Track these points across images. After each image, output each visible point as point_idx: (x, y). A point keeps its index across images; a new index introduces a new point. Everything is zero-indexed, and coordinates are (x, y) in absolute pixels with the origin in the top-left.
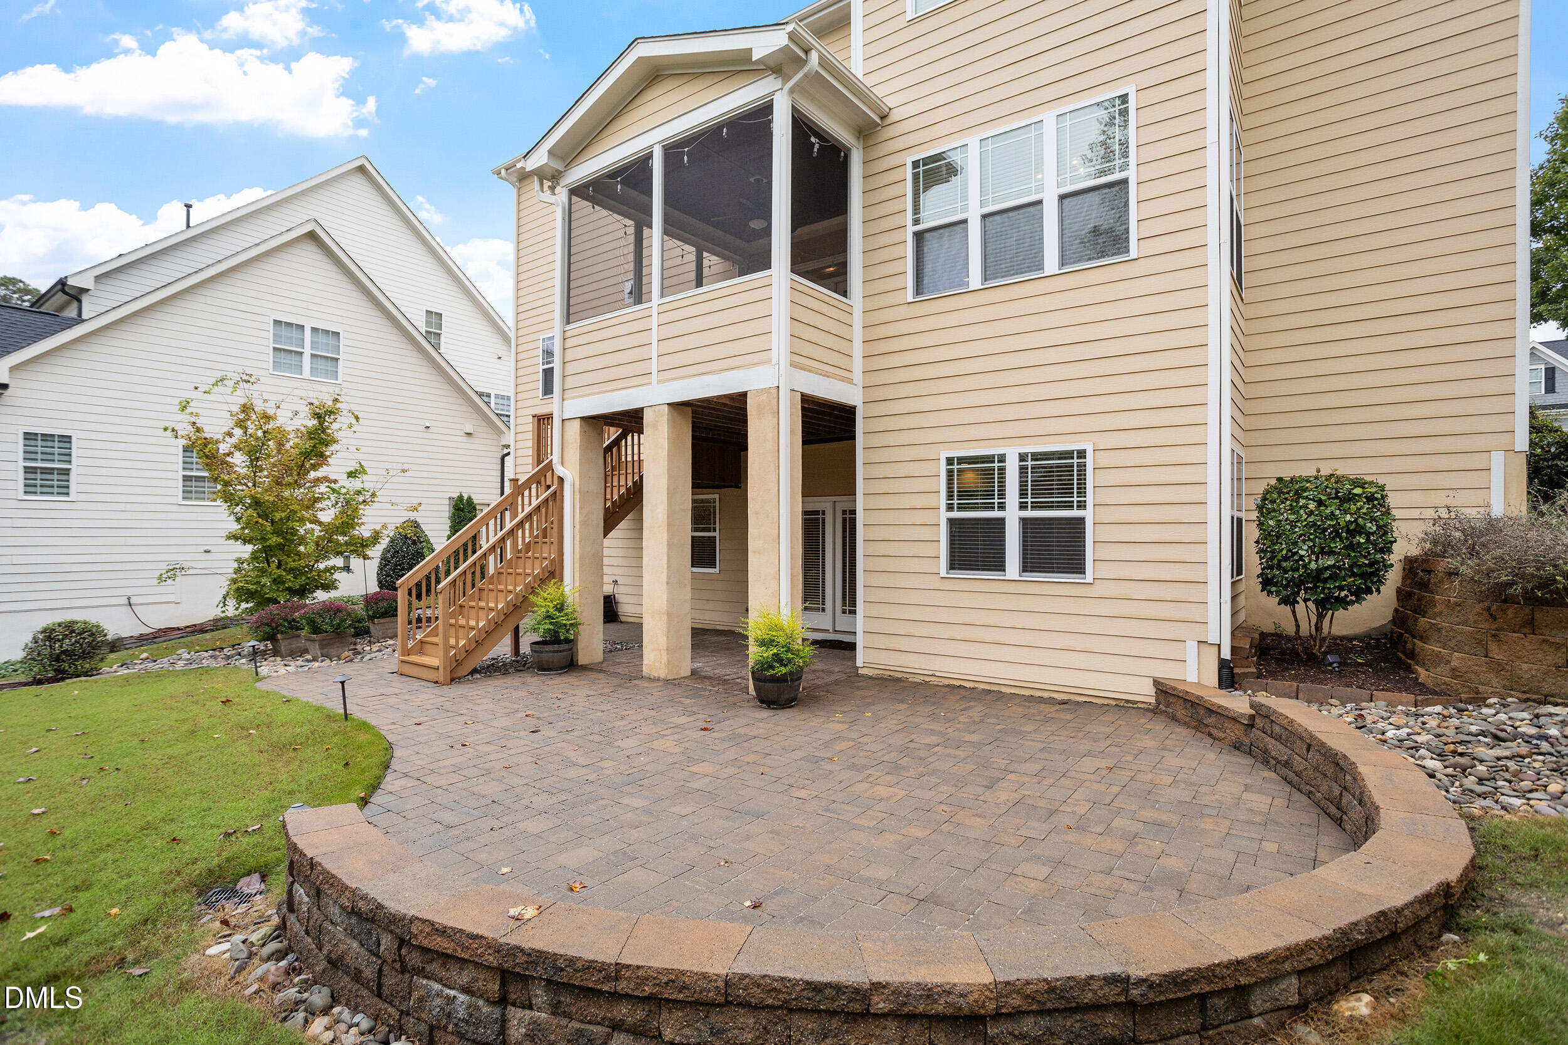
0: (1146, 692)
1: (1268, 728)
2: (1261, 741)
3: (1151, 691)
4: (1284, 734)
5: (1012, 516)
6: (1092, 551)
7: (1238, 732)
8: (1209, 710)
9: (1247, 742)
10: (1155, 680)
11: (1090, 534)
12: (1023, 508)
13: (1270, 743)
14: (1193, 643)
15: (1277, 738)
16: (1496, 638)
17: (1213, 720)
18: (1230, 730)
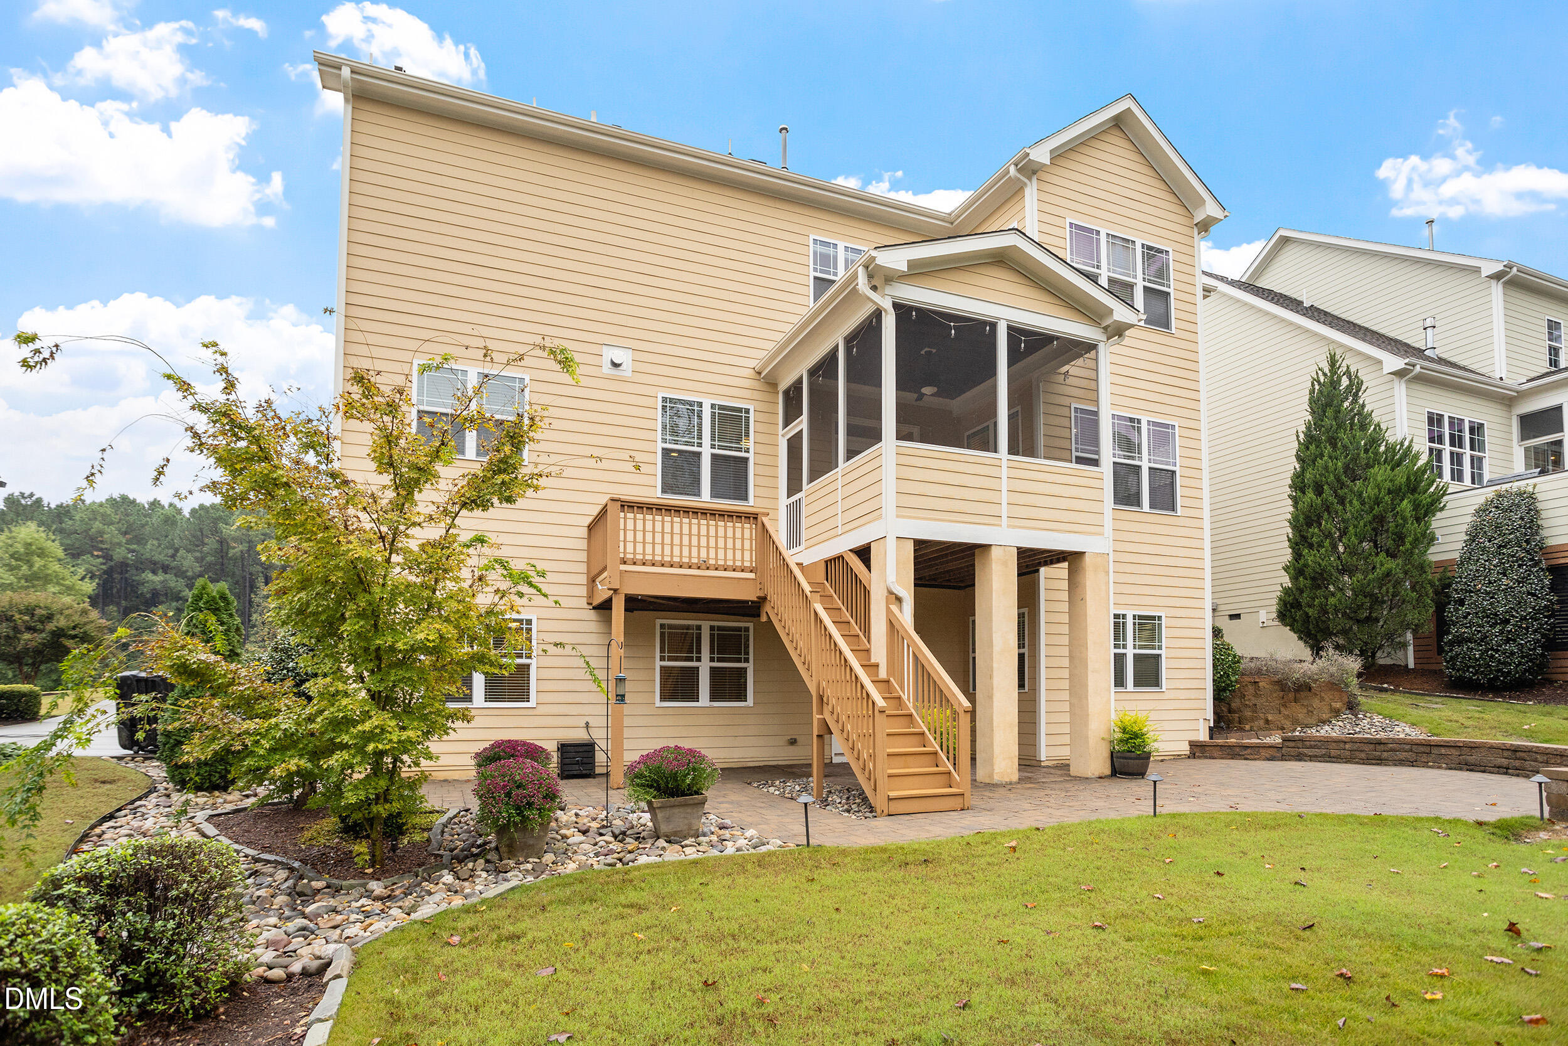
0: (1185, 748)
1: (1300, 744)
2: (1294, 752)
3: (1188, 748)
4: (1319, 744)
5: (1130, 652)
6: (1164, 674)
7: (1271, 752)
8: (1246, 747)
9: (1279, 755)
10: (1190, 742)
11: (1164, 664)
12: (1135, 648)
13: (1306, 751)
14: (1201, 721)
15: (1311, 747)
16: (1285, 706)
17: (1249, 751)
18: (1263, 753)
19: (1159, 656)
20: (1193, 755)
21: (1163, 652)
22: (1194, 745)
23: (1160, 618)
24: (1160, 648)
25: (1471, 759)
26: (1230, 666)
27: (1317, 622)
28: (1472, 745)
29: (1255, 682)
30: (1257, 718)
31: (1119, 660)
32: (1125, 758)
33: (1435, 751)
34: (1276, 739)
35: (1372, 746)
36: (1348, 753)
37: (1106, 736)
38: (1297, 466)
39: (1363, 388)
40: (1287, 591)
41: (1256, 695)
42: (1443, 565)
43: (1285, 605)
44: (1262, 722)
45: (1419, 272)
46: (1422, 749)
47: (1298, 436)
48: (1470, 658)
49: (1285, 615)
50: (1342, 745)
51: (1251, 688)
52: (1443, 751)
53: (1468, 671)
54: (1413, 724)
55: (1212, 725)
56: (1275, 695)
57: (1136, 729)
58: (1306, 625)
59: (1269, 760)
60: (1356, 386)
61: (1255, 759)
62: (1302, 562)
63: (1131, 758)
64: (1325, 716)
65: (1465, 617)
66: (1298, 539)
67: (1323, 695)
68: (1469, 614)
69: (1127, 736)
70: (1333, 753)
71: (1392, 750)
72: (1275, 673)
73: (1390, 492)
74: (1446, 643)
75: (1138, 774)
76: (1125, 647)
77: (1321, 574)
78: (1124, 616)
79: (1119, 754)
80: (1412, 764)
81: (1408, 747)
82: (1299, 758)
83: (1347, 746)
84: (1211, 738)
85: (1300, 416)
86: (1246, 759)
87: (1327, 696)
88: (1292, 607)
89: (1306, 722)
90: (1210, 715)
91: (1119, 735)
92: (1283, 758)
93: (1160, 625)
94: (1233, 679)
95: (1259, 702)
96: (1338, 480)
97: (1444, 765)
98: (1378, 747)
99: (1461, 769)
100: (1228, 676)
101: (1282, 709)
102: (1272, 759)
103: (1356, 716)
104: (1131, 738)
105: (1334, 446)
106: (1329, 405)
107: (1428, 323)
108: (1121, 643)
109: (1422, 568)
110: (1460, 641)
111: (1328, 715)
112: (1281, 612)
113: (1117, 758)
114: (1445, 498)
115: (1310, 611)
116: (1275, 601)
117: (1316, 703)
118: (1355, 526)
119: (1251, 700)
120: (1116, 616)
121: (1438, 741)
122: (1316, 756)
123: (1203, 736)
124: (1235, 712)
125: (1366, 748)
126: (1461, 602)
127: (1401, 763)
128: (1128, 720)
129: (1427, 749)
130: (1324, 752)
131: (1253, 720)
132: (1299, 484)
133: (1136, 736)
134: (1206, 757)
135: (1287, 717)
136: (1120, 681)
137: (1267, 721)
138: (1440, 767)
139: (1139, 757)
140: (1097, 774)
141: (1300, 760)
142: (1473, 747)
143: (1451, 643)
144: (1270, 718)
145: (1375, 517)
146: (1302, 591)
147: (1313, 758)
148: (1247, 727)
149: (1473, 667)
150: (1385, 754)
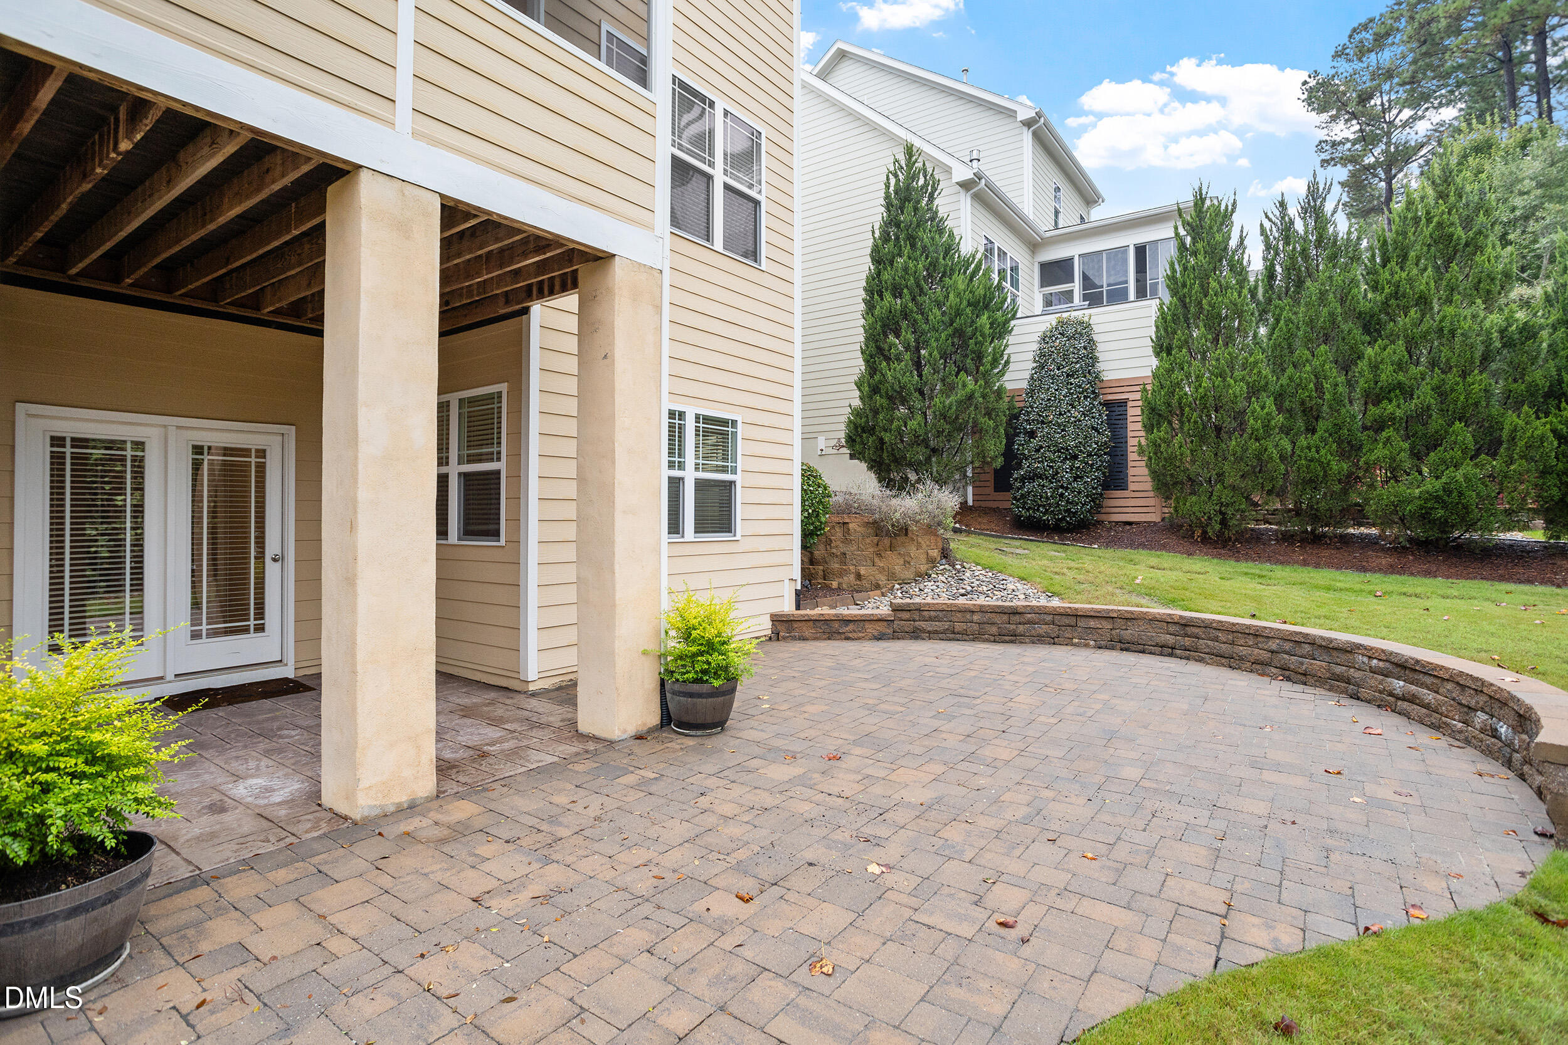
0: (766, 626)
1: (916, 616)
2: (908, 626)
3: (769, 624)
4: (941, 614)
5: (690, 476)
6: (740, 512)
7: (881, 627)
8: (846, 621)
9: (890, 631)
10: (772, 616)
11: (740, 496)
12: (697, 469)
13: (923, 624)
14: (787, 581)
15: (931, 619)
16: (879, 555)
17: (851, 627)
18: (871, 629)
19: (732, 483)
20: (776, 636)
21: (738, 478)
22: (778, 620)
23: (734, 423)
24: (734, 471)
25: (1127, 634)
26: (820, 502)
27: (893, 450)
28: (1129, 616)
29: (844, 523)
30: (845, 572)
31: (675, 485)
32: (691, 695)
33: (1082, 623)
34: (878, 606)
35: (1005, 617)
36: (976, 627)
37: (652, 647)
38: (872, 267)
39: (940, 188)
40: (857, 413)
41: (846, 541)
42: (1014, 395)
43: (856, 427)
44: (852, 577)
45: (962, 108)
46: (1067, 621)
47: (873, 232)
48: (1041, 497)
49: (854, 441)
50: (968, 616)
51: (839, 532)
52: (1092, 623)
53: (1038, 510)
54: (1023, 579)
55: (799, 588)
56: (868, 541)
57: (710, 633)
58: (879, 453)
59: (878, 639)
60: (932, 189)
61: (859, 639)
62: (877, 377)
63: (700, 695)
64: (923, 568)
65: (1037, 451)
66: (873, 350)
67: (920, 540)
68: (1041, 447)
69: (694, 649)
70: (959, 627)
71: (1029, 622)
72: (872, 512)
73: (969, 304)
74: (1016, 480)
75: (714, 725)
76: (681, 466)
77: (899, 393)
78: (682, 415)
79: (677, 687)
80: (1053, 640)
81: (1049, 618)
82: (916, 634)
83: (976, 618)
84: (798, 607)
85: (876, 214)
86: (847, 639)
87: (924, 541)
88: (864, 431)
89: (903, 576)
90: (797, 574)
91: (674, 645)
92: (895, 636)
93: (735, 434)
94: (823, 519)
95: (850, 549)
96: (918, 285)
97: (1092, 643)
98: (1017, 618)
99: (1113, 648)
100: (817, 515)
101: (876, 560)
102: (880, 637)
103: (953, 566)
104: (701, 653)
105: (913, 246)
106: (907, 199)
107: (975, 156)
108: (677, 459)
109: (999, 393)
110: (1033, 476)
111: (926, 566)
112: (850, 437)
113: (674, 693)
114: (1013, 323)
115: (887, 437)
116: (843, 427)
117: (913, 550)
118: (937, 340)
119: (839, 547)
120: (672, 414)
121: (1088, 610)
122: (936, 632)
123: (787, 606)
124: (818, 564)
125: (998, 619)
126: (1032, 434)
127: (1040, 639)
128: (694, 614)
129: (1072, 621)
130: (947, 625)
131: (842, 573)
132: (874, 289)
133: (710, 647)
134: (794, 638)
135: (882, 570)
136: (675, 526)
137: (859, 576)
138: (1087, 646)
139: (716, 693)
140: (632, 730)
141: (916, 638)
142: (1129, 619)
143: (1023, 479)
144: (862, 572)
145: (956, 330)
146: (876, 412)
147: (932, 635)
148: (835, 584)
149: (1044, 506)
150: (1021, 628)
